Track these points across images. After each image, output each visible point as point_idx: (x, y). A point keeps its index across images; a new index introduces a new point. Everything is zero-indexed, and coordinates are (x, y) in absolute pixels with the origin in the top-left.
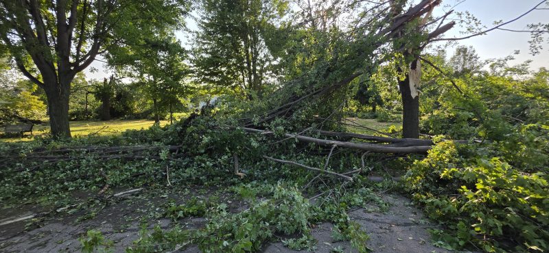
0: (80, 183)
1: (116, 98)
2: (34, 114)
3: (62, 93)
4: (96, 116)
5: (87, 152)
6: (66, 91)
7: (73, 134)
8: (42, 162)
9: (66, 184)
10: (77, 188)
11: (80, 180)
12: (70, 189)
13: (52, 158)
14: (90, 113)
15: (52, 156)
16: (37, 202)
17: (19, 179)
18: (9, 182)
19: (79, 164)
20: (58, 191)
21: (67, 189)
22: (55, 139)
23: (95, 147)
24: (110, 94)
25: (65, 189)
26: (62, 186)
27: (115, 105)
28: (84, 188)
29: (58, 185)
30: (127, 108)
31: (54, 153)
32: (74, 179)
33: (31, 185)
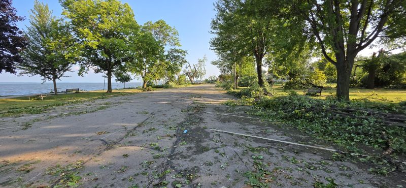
0: (363, 138)
1: (382, 69)
2: (319, 82)
3: (348, 67)
4: (360, 85)
5: (369, 115)
6: (350, 66)
7: (351, 98)
8: (335, 115)
9: (352, 135)
10: (361, 142)
11: (363, 136)
12: (355, 140)
13: (341, 114)
14: (356, 83)
15: (341, 112)
16: (335, 141)
17: (322, 122)
18: (317, 123)
19: (362, 122)
20: (347, 138)
21: (353, 140)
22: (339, 100)
23: (376, 111)
24: (377, 65)
25: (352, 139)
26: (349, 136)
27: (380, 75)
28: (367, 144)
29: (347, 134)
30: (394, 78)
31: (343, 111)
32: (358, 134)
33: (330, 128)
